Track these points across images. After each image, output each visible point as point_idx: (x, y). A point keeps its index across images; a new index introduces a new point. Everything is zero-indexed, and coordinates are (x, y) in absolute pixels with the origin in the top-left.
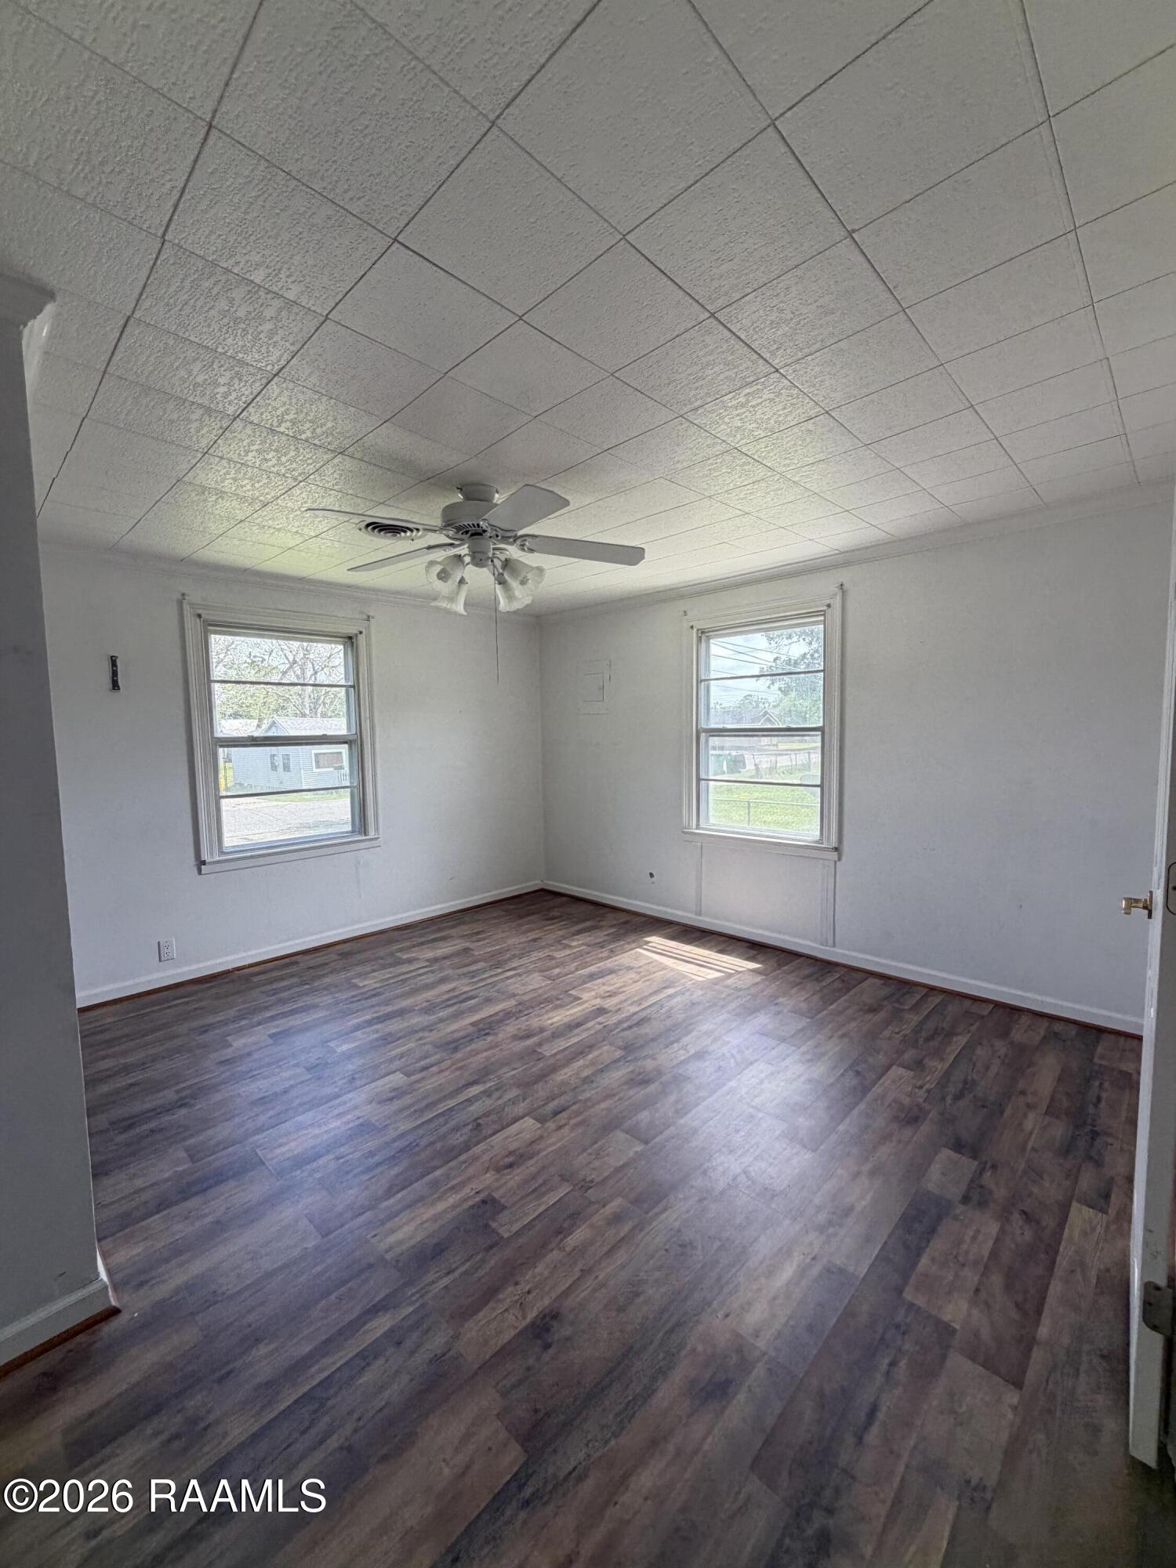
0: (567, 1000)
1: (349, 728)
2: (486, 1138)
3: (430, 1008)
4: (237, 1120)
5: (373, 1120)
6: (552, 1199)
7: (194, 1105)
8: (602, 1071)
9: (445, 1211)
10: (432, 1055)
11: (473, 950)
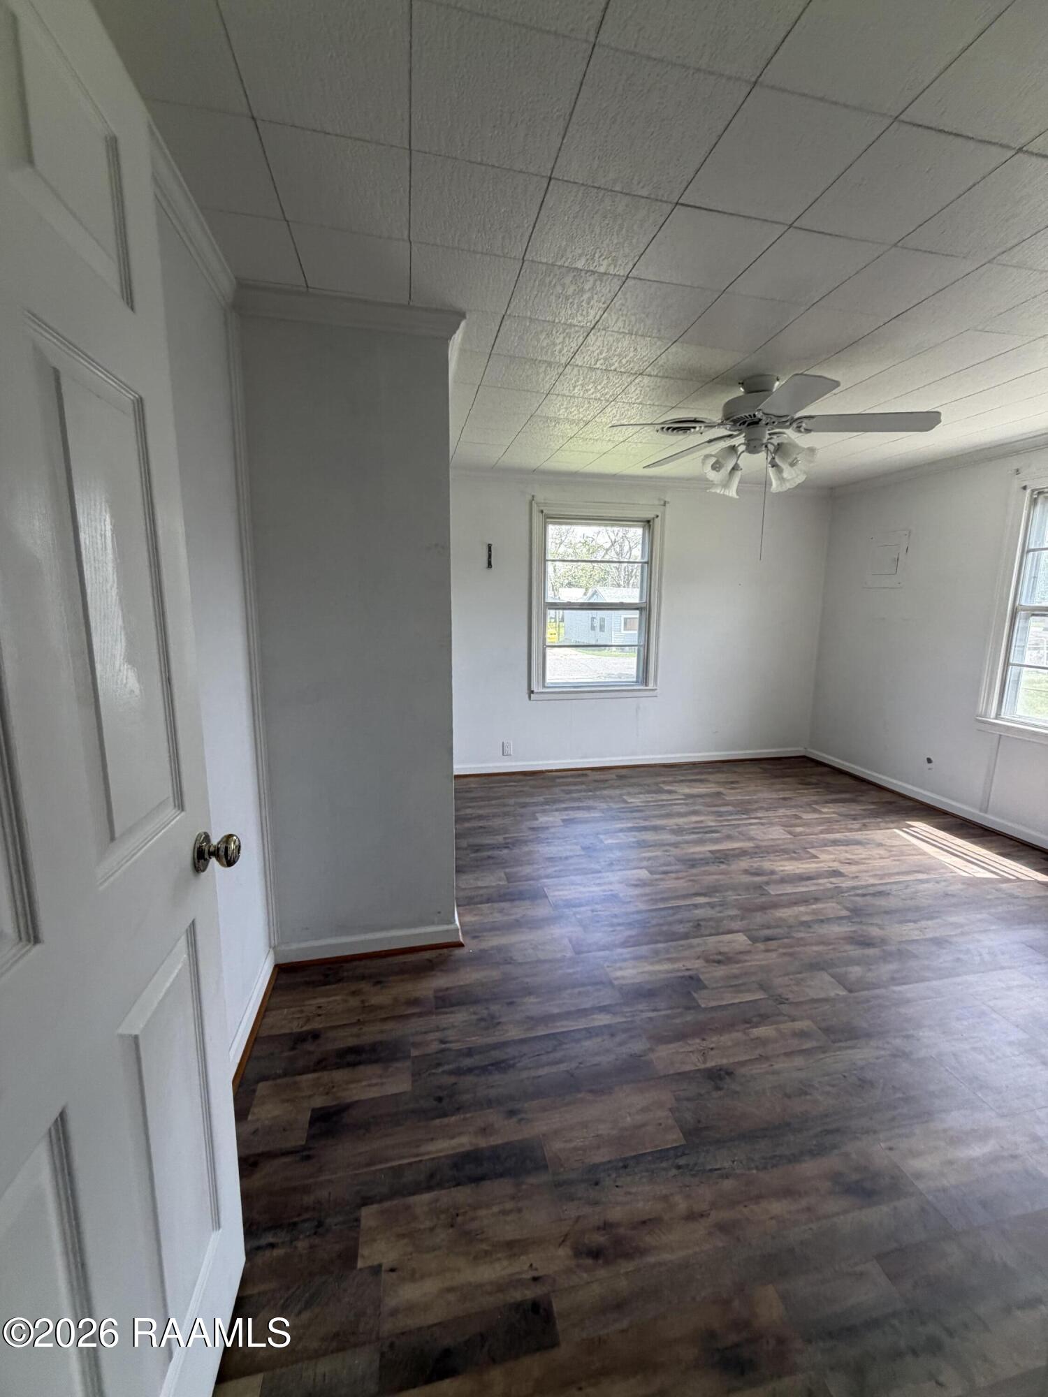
0: (803, 855)
1: (641, 597)
2: (702, 936)
3: (679, 831)
4: (536, 866)
5: (621, 895)
6: (749, 997)
7: (511, 849)
8: (822, 921)
9: (660, 971)
10: (672, 865)
11: (724, 795)
